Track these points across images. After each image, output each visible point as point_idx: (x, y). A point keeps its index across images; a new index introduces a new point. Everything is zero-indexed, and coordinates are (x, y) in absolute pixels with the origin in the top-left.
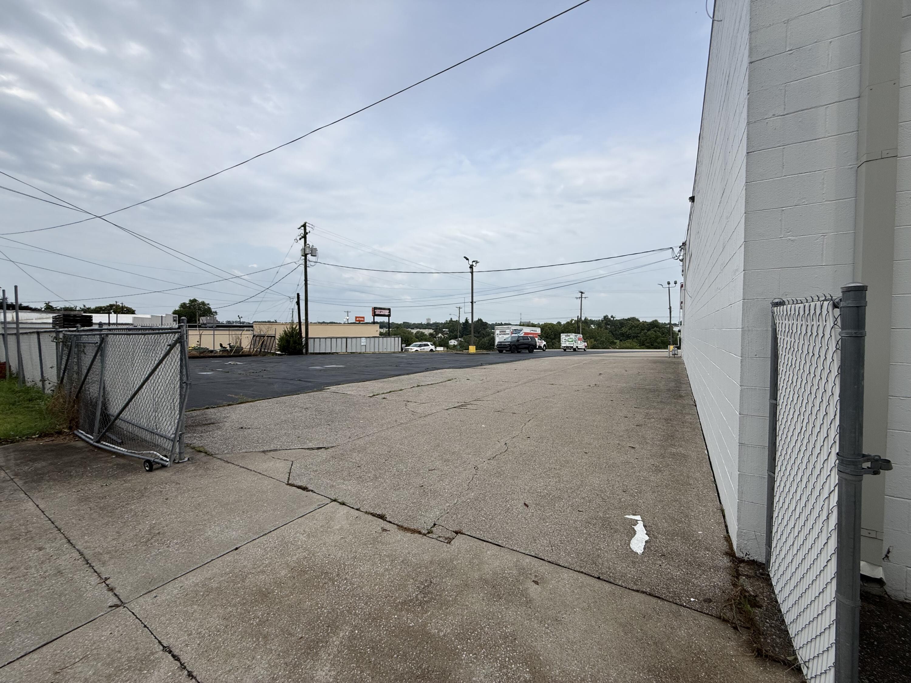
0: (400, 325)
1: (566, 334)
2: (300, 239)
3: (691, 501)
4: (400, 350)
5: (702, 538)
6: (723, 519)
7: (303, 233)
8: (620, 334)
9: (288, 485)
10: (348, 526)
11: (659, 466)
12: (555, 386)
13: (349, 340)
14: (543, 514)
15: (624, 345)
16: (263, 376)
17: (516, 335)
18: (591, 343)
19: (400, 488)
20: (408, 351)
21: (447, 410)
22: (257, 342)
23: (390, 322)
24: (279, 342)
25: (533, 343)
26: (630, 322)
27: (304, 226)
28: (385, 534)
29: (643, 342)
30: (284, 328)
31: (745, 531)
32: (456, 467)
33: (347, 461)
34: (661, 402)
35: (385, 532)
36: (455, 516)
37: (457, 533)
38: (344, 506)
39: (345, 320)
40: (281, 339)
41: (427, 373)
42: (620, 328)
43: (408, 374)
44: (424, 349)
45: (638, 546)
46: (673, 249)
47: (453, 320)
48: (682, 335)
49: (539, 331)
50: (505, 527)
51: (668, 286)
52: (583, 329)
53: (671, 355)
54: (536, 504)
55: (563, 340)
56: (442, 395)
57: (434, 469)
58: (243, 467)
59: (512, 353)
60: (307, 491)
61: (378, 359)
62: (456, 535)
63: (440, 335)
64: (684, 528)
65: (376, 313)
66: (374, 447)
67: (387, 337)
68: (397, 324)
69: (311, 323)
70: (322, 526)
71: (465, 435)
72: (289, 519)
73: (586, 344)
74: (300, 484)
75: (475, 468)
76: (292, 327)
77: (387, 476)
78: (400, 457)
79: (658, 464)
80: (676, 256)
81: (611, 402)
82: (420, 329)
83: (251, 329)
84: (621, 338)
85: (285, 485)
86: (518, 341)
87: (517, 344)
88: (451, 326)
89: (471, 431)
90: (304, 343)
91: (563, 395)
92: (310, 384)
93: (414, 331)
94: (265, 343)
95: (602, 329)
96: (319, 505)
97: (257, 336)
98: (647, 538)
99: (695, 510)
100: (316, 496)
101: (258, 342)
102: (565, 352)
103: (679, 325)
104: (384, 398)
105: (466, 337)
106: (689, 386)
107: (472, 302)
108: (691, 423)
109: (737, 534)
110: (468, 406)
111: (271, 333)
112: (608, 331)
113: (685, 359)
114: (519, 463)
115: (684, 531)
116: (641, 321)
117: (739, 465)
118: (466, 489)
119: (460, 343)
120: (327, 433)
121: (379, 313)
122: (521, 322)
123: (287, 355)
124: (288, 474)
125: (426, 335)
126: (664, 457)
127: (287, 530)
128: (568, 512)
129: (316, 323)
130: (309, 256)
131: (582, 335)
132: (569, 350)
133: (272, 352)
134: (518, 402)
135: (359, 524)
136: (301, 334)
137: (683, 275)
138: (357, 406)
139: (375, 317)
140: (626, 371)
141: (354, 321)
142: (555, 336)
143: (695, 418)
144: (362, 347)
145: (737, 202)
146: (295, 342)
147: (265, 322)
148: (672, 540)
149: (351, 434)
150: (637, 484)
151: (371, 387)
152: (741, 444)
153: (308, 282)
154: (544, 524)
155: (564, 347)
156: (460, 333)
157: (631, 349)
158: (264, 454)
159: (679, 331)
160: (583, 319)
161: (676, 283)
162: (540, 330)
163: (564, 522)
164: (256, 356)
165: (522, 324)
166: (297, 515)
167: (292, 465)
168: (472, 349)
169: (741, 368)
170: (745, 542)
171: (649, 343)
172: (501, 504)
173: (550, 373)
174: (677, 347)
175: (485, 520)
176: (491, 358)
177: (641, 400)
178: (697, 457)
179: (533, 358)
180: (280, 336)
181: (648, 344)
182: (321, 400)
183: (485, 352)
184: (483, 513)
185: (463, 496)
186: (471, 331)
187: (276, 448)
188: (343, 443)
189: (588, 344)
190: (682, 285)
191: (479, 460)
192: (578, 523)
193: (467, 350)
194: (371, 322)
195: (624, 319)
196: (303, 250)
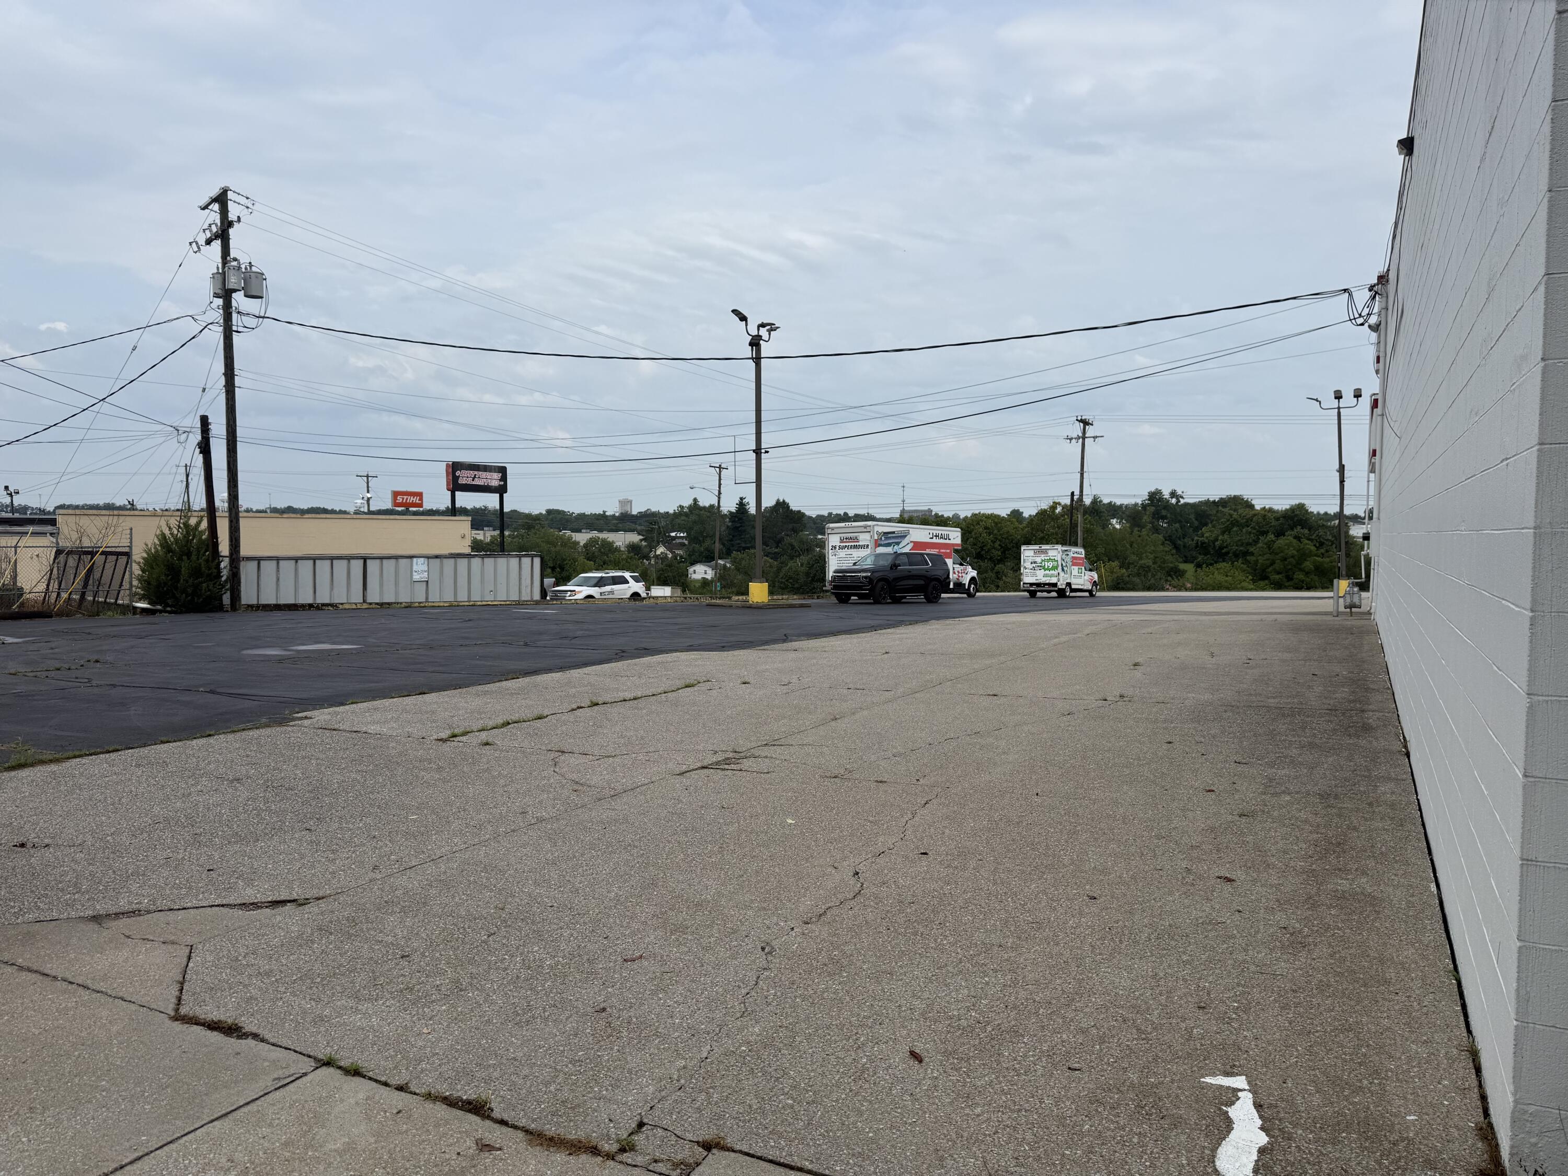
0: (538, 518)
1: (1037, 547)
2: (209, 242)
3: (1388, 1029)
4: (537, 596)
5: (1417, 1134)
6: (1474, 1076)
7: (218, 222)
8: (1197, 546)
9: (177, 1020)
10: (372, 1140)
11: (1300, 932)
12: (1003, 700)
13: (372, 566)
14: (965, 1082)
15: (1209, 580)
16: (90, 680)
17: (889, 550)
18: (1112, 572)
19: (533, 1017)
20: (564, 598)
21: (682, 774)
22: (70, 572)
23: (506, 509)
24: (143, 571)
25: (939, 573)
26: (1226, 510)
27: (221, 199)
28: (487, 1158)
29: (1264, 571)
30: (159, 527)
31: (1532, 1109)
32: (706, 949)
33: (367, 940)
34: (1312, 745)
35: (487, 1154)
36: (703, 1096)
37: (708, 1146)
38: (358, 1080)
39: (360, 501)
40: (151, 562)
41: (619, 664)
42: (1196, 529)
43: (562, 669)
44: (612, 592)
45: (1237, 1165)
46: (1350, 295)
47: (701, 504)
48: (1374, 549)
49: (955, 536)
50: (855, 1123)
51: (1335, 403)
52: (1087, 531)
53: (1342, 609)
54: (947, 1054)
55: (1028, 565)
56: (668, 730)
57: (641, 957)
58: (30, 970)
59: (877, 602)
60: (239, 1037)
61: (470, 624)
62: (705, 1153)
63: (661, 550)
64: (1368, 1108)
65: (461, 481)
66: (453, 897)
67: (495, 556)
68: (528, 516)
69: (248, 511)
70: (286, 1144)
71: (733, 851)
72: (181, 1126)
73: (1095, 576)
74: (215, 1015)
75: (763, 949)
76: (186, 525)
77: (493, 982)
78: (533, 923)
79: (1297, 925)
80: (1360, 315)
81: (1165, 746)
82: (600, 531)
83: (49, 528)
84: (1200, 558)
85: (168, 1023)
86: (894, 566)
87: (891, 575)
88: (695, 522)
89: (753, 837)
90: (225, 573)
91: (1026, 728)
92: (247, 704)
93: (582, 538)
94: (97, 575)
95: (1144, 532)
96: (279, 1079)
97: (70, 553)
98: (1263, 1139)
99: (1398, 1055)
100: (269, 1051)
101: (73, 571)
102: (1033, 601)
103: (1366, 521)
104: (487, 744)
105: (739, 555)
106: (1390, 696)
107: (758, 451)
108: (1392, 806)
109: (1512, 1117)
110: (746, 764)
111: (117, 541)
112: (1161, 537)
113: (1380, 618)
114: (896, 931)
115: (1366, 1117)
116: (1258, 507)
117: (1520, 921)
118: (738, 1015)
119: (723, 576)
120: (302, 857)
121: (470, 481)
122: (903, 511)
123: (170, 612)
124: (178, 986)
125: (617, 549)
126: (1314, 906)
127: (176, 1160)
128: (1039, 1073)
129: (264, 511)
130: (239, 299)
131: (1083, 551)
132: (1045, 594)
133: (120, 602)
134: (894, 747)
135: (406, 1131)
136: (216, 545)
137: (1377, 372)
138: (400, 770)
139: (457, 493)
140: (1212, 655)
141: (388, 505)
142: (1003, 552)
143: (1404, 790)
144: (417, 585)
145: (1527, 156)
146: (196, 572)
147: (96, 507)
148: (1333, 1144)
149: (381, 857)
150: (1238, 985)
151: (446, 710)
152: (1527, 862)
153: (238, 381)
154: (967, 1111)
155: (1032, 584)
156: (723, 544)
157: (1228, 589)
158: (96, 927)
159: (1366, 537)
160: (1087, 501)
161: (1358, 395)
162: (959, 534)
163: (1028, 1101)
164: (68, 615)
165: (906, 516)
166: (206, 1111)
167: (189, 958)
168: (758, 592)
169: (1531, 642)
170: (1533, 1140)
171: (1279, 573)
172: (842, 1055)
173: (988, 662)
174: (1357, 584)
175: (792, 1107)
176: (812, 617)
177: (1253, 739)
178: (1409, 902)
179: (938, 618)
180: (148, 552)
181: (1277, 577)
182: (283, 755)
183: (795, 600)
184: (786, 1084)
185: (728, 1035)
186: (754, 538)
187: (135, 907)
188: (353, 884)
189: (1100, 576)
190: (1376, 401)
191: (777, 924)
192: (1068, 1103)
193: (743, 594)
194: (442, 507)
195: (1207, 502)
196: (219, 277)
